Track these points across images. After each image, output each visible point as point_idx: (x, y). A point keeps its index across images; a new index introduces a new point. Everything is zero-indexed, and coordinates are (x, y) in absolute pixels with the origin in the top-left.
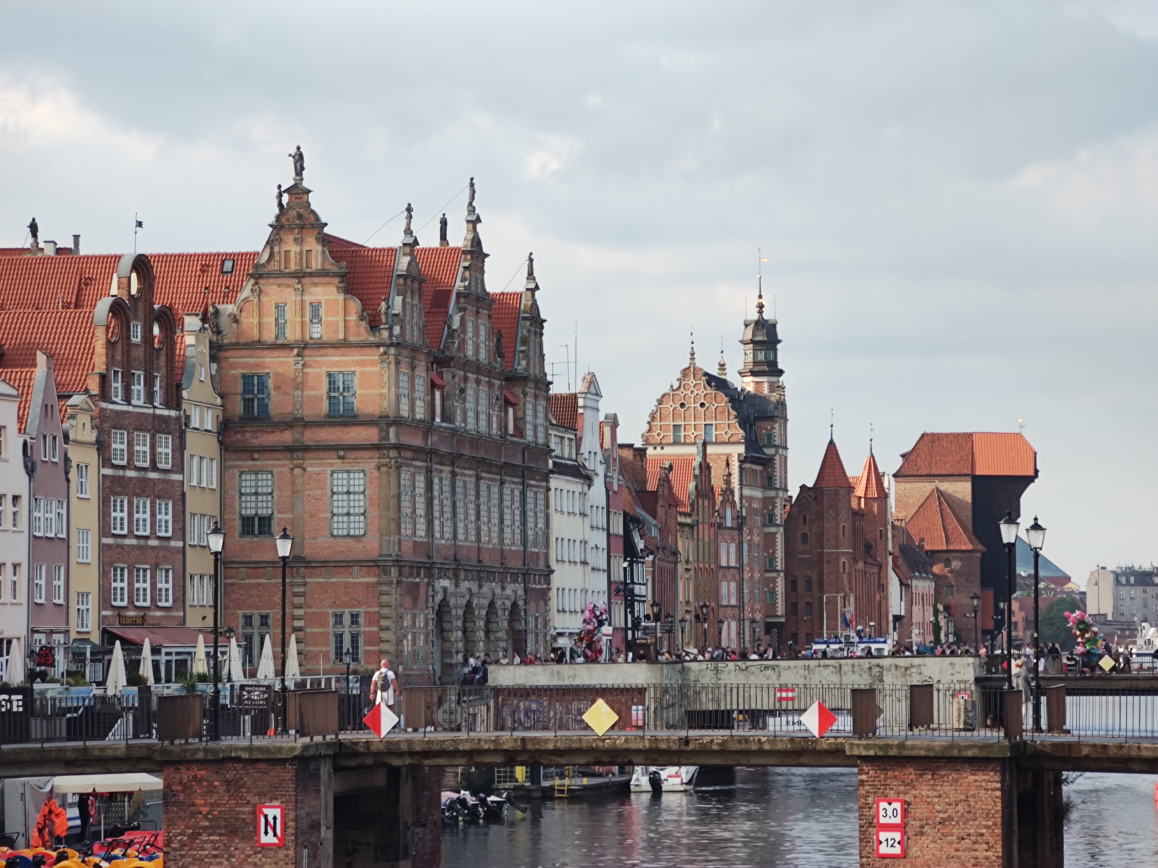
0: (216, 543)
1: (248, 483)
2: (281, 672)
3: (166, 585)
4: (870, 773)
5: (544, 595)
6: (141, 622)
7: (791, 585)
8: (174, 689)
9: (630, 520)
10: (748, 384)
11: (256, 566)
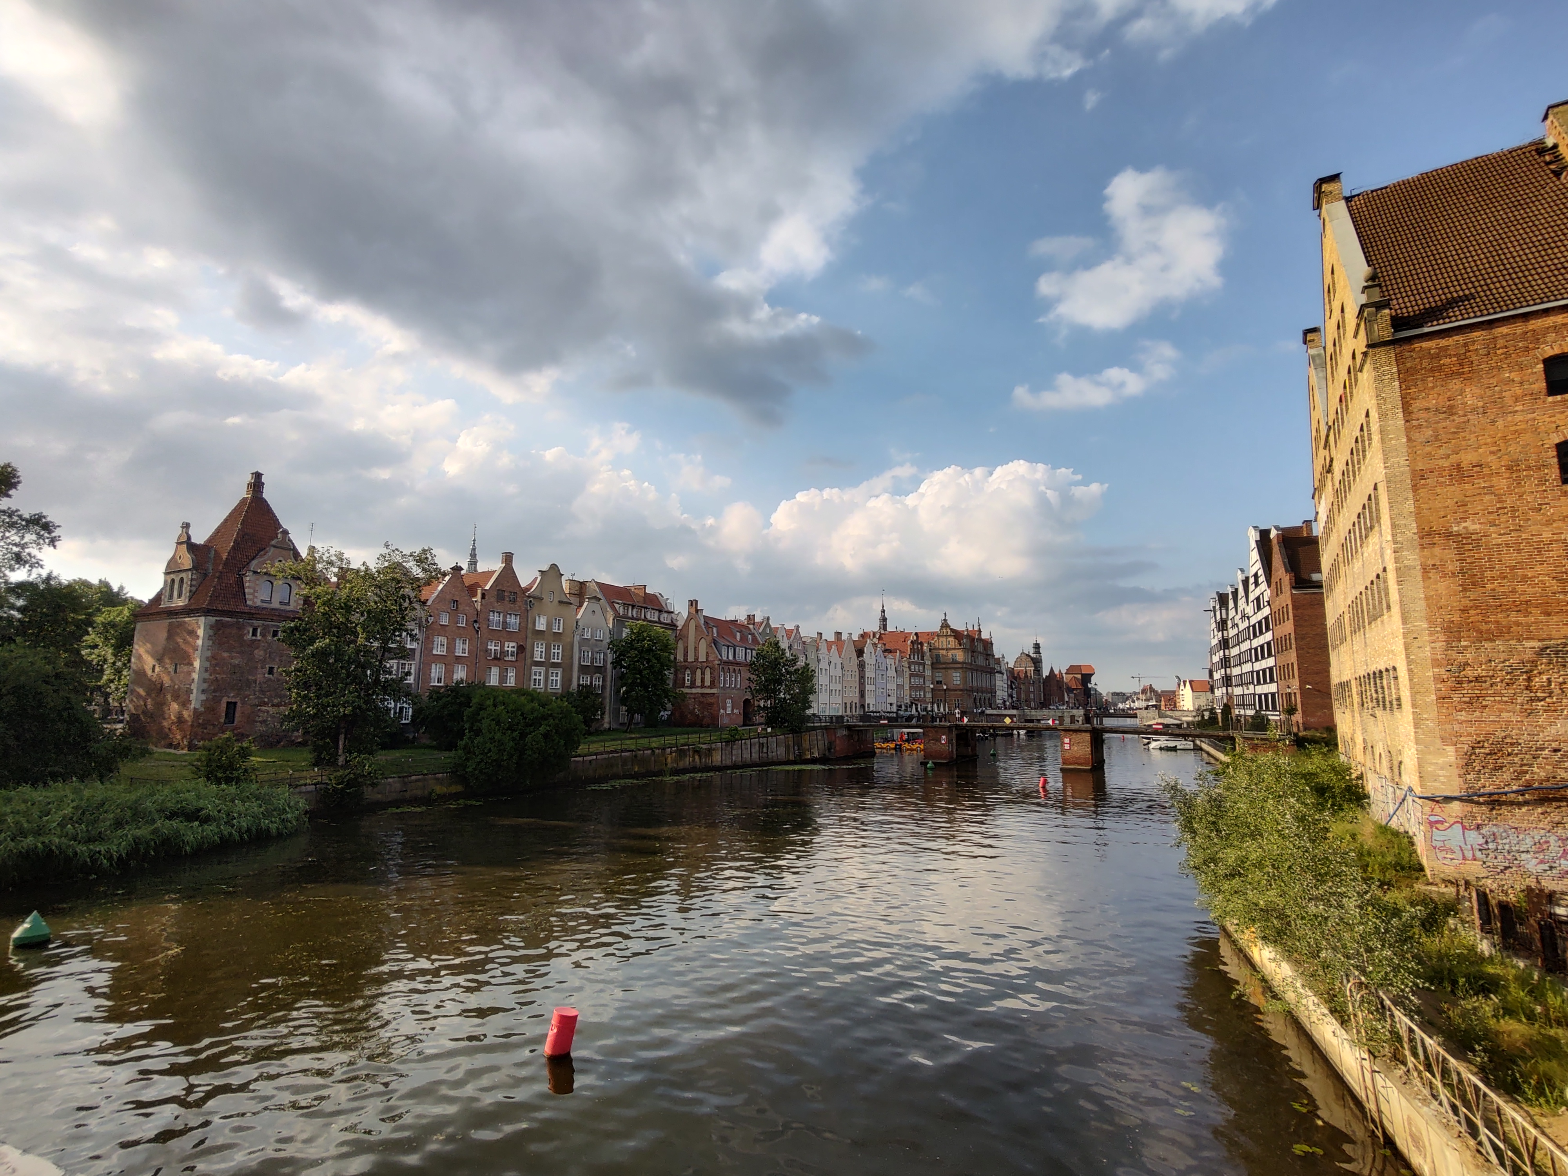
0: (932, 686)
2: (945, 710)
4: (1062, 733)
5: (995, 696)
6: (918, 700)
7: (1044, 695)
8: (924, 713)
9: (1012, 682)
10: (1034, 656)
11: (939, 690)
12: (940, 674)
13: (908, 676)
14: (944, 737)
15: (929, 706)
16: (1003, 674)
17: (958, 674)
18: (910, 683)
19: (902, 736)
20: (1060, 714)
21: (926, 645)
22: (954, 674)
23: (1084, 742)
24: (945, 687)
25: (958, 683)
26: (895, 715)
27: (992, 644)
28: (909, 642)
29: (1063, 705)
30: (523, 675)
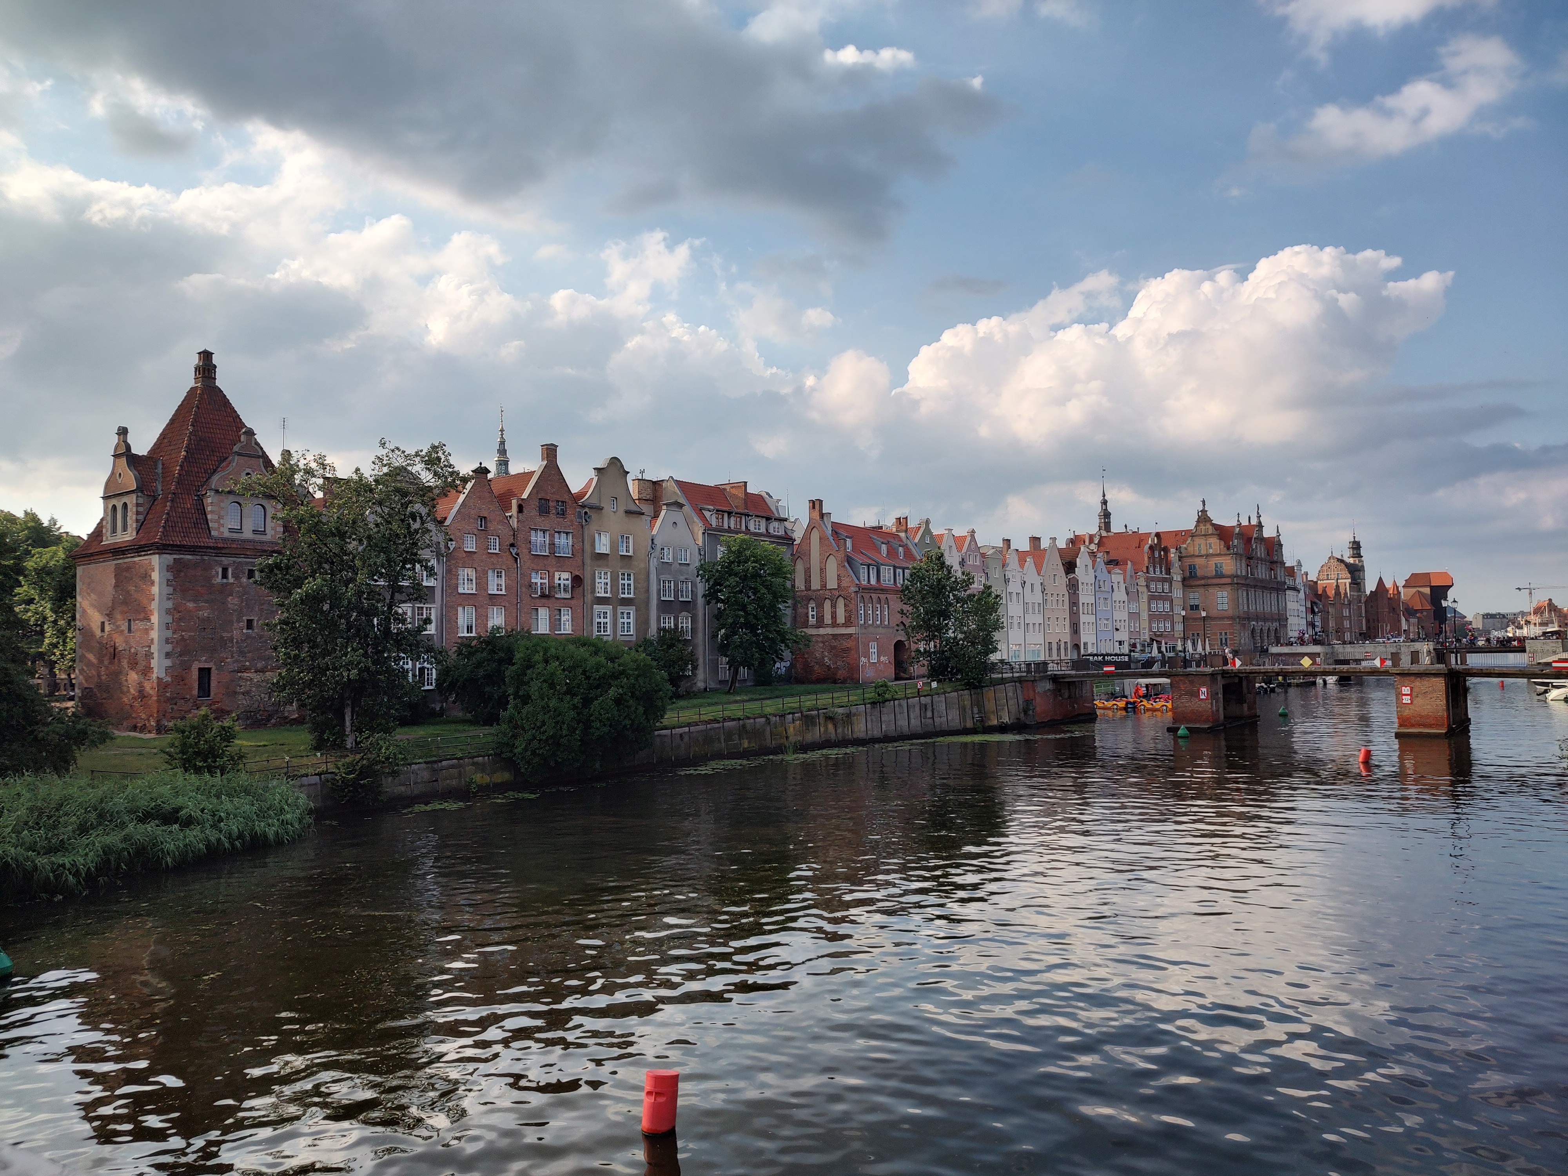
0: (1183, 613)
1: (1192, 596)
2: (1204, 649)
3: (1168, 625)
4: (1398, 678)
5: (1286, 626)
6: (1161, 636)
7: (1368, 621)
8: (1172, 654)
9: (1313, 603)
10: (1351, 561)
11: (1195, 619)
12: (1197, 595)
13: (1145, 599)
14: (1204, 690)
15: (1179, 643)
16: (1299, 591)
17: (1225, 594)
18: (1149, 610)
19: (1137, 690)
20: (1394, 650)
21: (1173, 550)
22: (1220, 594)
23: (1434, 691)
24: (1204, 614)
25: (1226, 607)
26: (1126, 659)
27: (1281, 545)
28: (1147, 547)
29: (1399, 635)
30: (582, 618)
